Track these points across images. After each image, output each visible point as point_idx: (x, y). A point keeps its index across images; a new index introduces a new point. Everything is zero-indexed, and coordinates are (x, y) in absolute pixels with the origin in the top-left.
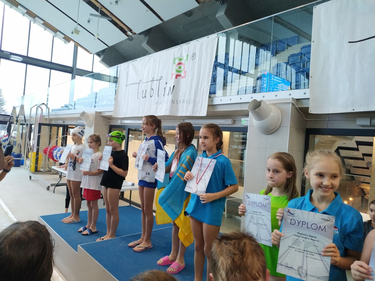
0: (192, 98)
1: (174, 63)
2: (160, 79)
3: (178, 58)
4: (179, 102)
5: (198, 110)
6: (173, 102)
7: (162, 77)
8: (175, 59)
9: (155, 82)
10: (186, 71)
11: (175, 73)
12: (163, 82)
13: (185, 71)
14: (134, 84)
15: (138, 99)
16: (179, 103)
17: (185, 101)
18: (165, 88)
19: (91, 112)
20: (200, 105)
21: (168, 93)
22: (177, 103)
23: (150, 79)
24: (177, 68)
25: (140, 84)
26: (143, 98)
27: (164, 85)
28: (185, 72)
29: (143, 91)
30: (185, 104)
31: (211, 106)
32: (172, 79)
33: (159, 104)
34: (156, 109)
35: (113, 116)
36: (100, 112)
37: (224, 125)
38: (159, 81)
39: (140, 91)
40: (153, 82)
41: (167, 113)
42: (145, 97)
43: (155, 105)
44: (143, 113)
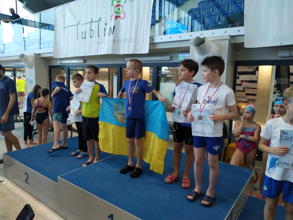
0: (133, 37)
1: (112, 5)
2: (99, 21)
3: (116, 0)
5: (140, 48)
6: (114, 41)
7: (101, 18)
8: (113, 1)
9: (94, 23)
10: (125, 13)
11: (115, 15)
12: (102, 23)
13: (124, 12)
14: (72, 26)
15: (78, 40)
16: (120, 42)
17: (127, 40)
18: (105, 29)
19: (29, 54)
20: (141, 43)
21: (108, 34)
22: (118, 42)
23: (89, 21)
24: (116, 9)
25: (78, 26)
26: (83, 38)
27: (104, 26)
28: (124, 14)
30: (127, 43)
31: (152, 44)
32: (111, 20)
33: (100, 44)
34: (98, 48)
35: (53, 57)
36: (39, 54)
37: (163, 61)
38: (98, 22)
39: (80, 32)
40: (92, 23)
41: (110, 52)
42: (85, 38)
43: (96, 45)
44: (84, 53)
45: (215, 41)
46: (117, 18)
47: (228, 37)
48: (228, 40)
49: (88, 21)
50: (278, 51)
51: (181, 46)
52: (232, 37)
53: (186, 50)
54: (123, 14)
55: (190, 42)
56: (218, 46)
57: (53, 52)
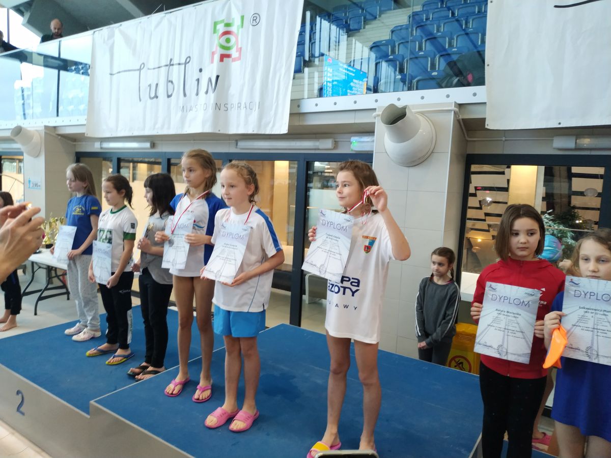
0: (257, 99)
1: (215, 31)
2: (186, 63)
3: (223, 21)
4: (229, 106)
5: (270, 122)
6: (217, 106)
7: (189, 57)
8: (215, 24)
9: (175, 68)
10: (241, 48)
11: (219, 52)
12: (193, 68)
13: (239, 46)
14: (129, 71)
15: (140, 100)
16: (229, 109)
17: (243, 105)
18: (198, 80)
19: (34, 127)
20: (272, 112)
21: (205, 90)
22: (226, 109)
23: (164, 61)
24: (222, 41)
25: (142, 71)
26: (151, 98)
27: (196, 75)
28: (240, 50)
29: (150, 86)
30: (243, 111)
31: (296, 114)
32: (212, 61)
33: (188, 110)
34: (183, 120)
35: (86, 135)
36: (55, 127)
37: (319, 149)
38: (184, 66)
39: (144, 85)
40: (171, 67)
41: (208, 129)
42: (156, 97)
43: (180, 113)
44: (154, 129)
45: (426, 114)
46: (225, 59)
47: (453, 107)
48: (453, 112)
49: (163, 63)
50: (553, 137)
51: (357, 121)
52: (461, 106)
53: (368, 130)
54: (237, 52)
55: (374, 114)
56: (433, 124)
57: (85, 125)
